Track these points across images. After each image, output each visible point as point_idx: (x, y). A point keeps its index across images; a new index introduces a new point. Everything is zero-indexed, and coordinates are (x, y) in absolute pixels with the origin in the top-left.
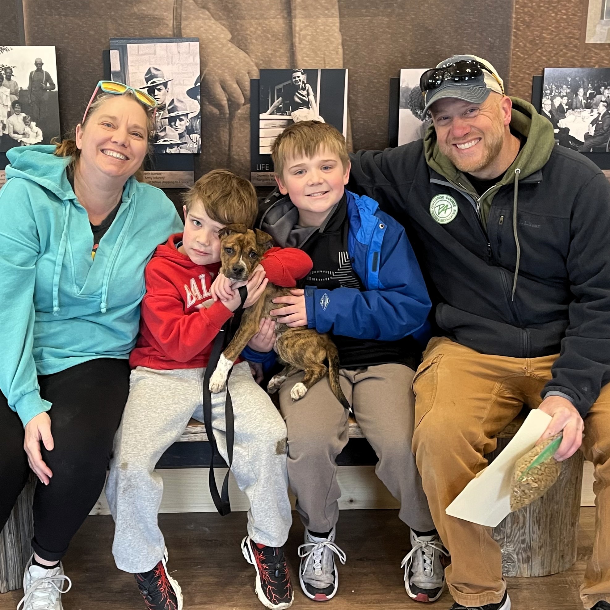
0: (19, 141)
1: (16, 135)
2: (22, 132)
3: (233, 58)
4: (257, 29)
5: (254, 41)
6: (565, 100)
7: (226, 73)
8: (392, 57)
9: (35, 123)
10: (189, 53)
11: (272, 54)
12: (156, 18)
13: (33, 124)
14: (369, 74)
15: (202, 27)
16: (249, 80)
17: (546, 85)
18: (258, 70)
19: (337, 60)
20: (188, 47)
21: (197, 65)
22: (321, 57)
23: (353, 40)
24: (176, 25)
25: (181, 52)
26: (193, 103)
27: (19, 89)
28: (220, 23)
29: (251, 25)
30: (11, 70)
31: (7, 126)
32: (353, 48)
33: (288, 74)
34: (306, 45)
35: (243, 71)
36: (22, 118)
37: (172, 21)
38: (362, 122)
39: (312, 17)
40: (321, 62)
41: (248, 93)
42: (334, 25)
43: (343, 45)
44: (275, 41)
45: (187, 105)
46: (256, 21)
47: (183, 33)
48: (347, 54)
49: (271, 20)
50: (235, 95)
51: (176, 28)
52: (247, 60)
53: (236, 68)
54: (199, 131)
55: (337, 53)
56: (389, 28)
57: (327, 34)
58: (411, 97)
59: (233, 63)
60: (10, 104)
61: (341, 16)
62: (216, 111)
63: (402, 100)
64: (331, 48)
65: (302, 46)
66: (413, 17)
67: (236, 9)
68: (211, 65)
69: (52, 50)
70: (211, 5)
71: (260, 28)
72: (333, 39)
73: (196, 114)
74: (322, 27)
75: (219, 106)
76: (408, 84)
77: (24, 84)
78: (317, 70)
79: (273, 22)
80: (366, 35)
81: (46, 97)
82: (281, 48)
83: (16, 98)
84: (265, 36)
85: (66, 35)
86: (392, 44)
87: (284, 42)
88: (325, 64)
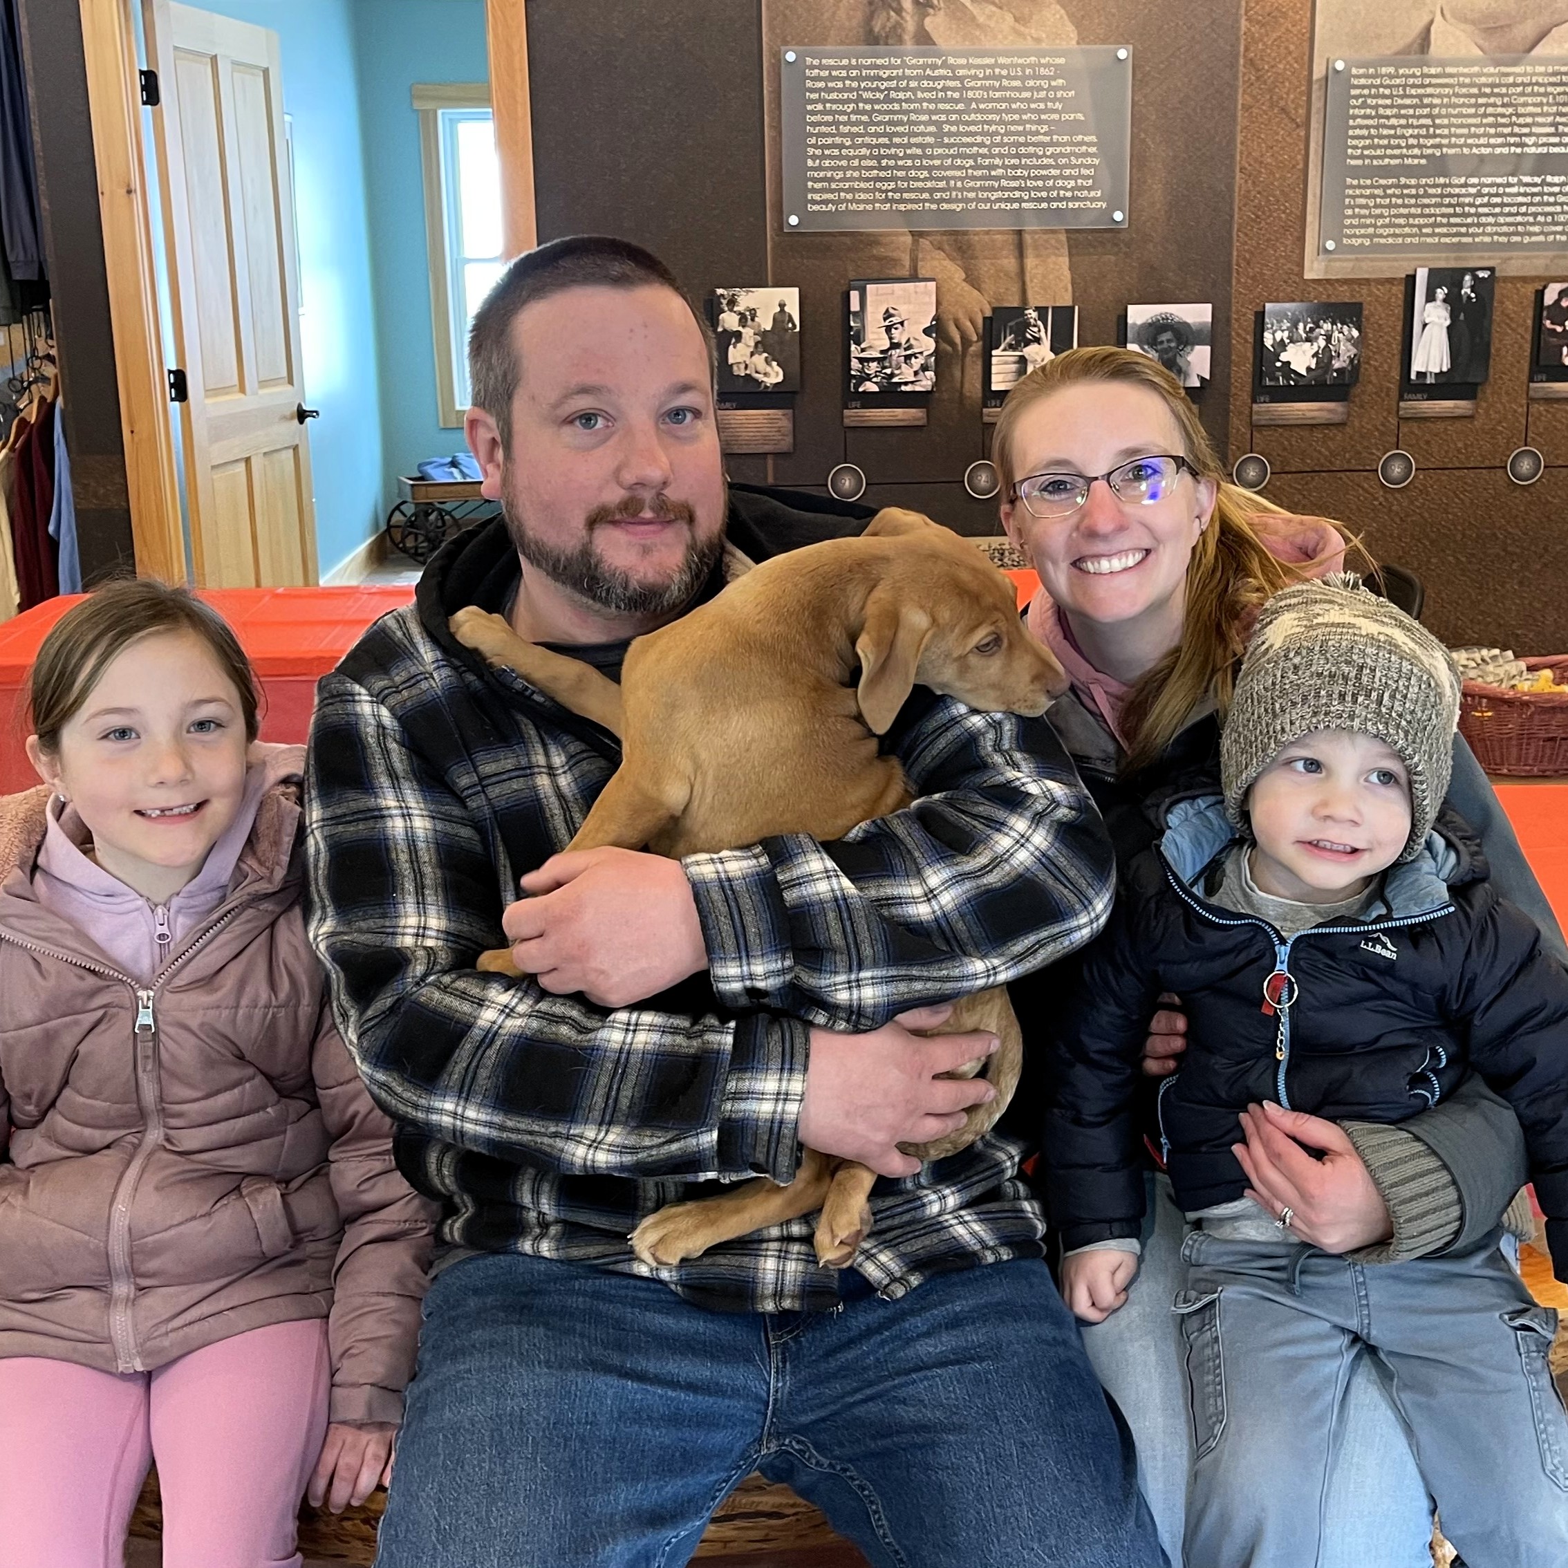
0: (760, 381)
1: (758, 375)
2: (764, 372)
3: (966, 297)
4: (990, 268)
5: (987, 280)
6: (1286, 334)
7: (959, 311)
8: (1119, 294)
9: (776, 363)
10: (926, 292)
11: (1004, 292)
12: (894, 260)
13: (774, 364)
14: (1098, 310)
15: (937, 267)
16: (982, 318)
17: (1267, 320)
18: (990, 308)
19: (1066, 298)
22: (1052, 295)
23: (1082, 278)
24: (913, 266)
25: (918, 292)
27: (763, 330)
28: (955, 263)
29: (984, 265)
30: (756, 311)
31: (749, 366)
33: (1020, 311)
34: (1037, 283)
36: (763, 358)
37: (908, 263)
39: (1042, 256)
40: (1051, 300)
41: (981, 331)
42: (1063, 264)
43: (1072, 283)
44: (1007, 280)
45: (923, 343)
46: (989, 260)
47: (919, 274)
49: (1004, 260)
50: (968, 332)
51: (913, 269)
52: (980, 299)
53: (970, 306)
54: (933, 368)
55: (1066, 291)
56: (1115, 266)
57: (1057, 273)
58: (1138, 333)
59: (966, 302)
60: (753, 344)
61: (1071, 255)
62: (949, 348)
64: (1061, 286)
65: (1033, 285)
68: (947, 303)
69: (794, 291)
71: (992, 268)
72: (1063, 278)
73: (931, 351)
74: (1052, 266)
75: (952, 343)
79: (1006, 261)
80: (1094, 272)
81: (787, 337)
82: (1013, 287)
83: (759, 338)
84: (998, 275)
86: (1118, 282)
87: (1016, 281)
88: (1054, 301)
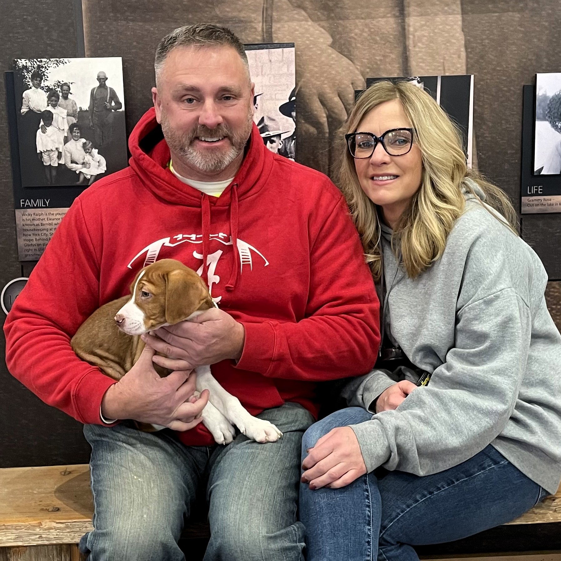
0: (77, 172)
1: (74, 165)
2: (82, 161)
3: (333, 66)
4: (363, 31)
5: (359, 45)
7: (326, 84)
8: (524, 60)
9: (97, 150)
10: (283, 60)
11: (381, 60)
12: (242, 21)
13: (95, 151)
14: (497, 81)
15: (297, 30)
16: (353, 91)
18: (363, 80)
19: (459, 66)
20: (281, 54)
21: (292, 75)
22: (439, 63)
23: (479, 41)
24: (266, 29)
25: (273, 60)
26: (287, 121)
27: (78, 110)
28: (319, 25)
29: (356, 26)
30: (69, 86)
31: (63, 154)
32: (478, 51)
34: (422, 48)
35: (345, 82)
36: (81, 144)
37: (261, 24)
38: (489, 139)
39: (429, 15)
40: (439, 68)
42: (455, 24)
43: (466, 47)
44: (384, 44)
45: (280, 123)
46: (362, 21)
47: (274, 38)
48: (471, 58)
49: (380, 19)
50: (336, 111)
51: (266, 32)
52: (351, 68)
53: (338, 78)
54: (293, 155)
55: (459, 57)
56: (521, 25)
57: (446, 35)
58: (549, 108)
59: (333, 72)
60: (66, 128)
61: (464, 12)
63: (539, 111)
64: (452, 51)
65: (417, 49)
66: (550, 11)
67: (338, 7)
68: (308, 75)
69: (117, 62)
70: (308, 4)
71: (366, 30)
72: (454, 41)
73: (291, 134)
74: (441, 27)
75: (317, 124)
76: (545, 92)
77: (85, 104)
78: (437, 77)
79: (382, 21)
80: (494, 34)
81: (110, 118)
82: (391, 53)
83: (75, 121)
84: (373, 39)
85: (135, 44)
86: (524, 45)
87: (396, 45)
88: (444, 70)
